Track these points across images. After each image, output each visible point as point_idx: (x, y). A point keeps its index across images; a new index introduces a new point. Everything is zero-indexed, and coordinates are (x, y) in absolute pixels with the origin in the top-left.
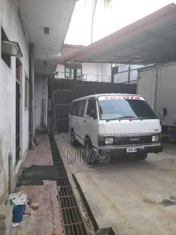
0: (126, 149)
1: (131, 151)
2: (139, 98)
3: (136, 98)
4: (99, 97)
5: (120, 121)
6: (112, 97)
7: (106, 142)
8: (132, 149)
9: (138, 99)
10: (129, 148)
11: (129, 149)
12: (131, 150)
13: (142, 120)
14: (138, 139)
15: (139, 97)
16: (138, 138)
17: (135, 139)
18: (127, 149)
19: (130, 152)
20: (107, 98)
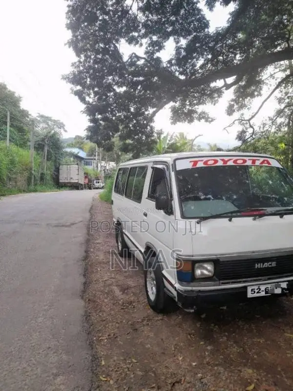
0: (246, 288)
1: (258, 293)
2: (268, 163)
3: (263, 162)
4: (177, 162)
5: (230, 220)
6: (209, 160)
7: (198, 272)
8: (260, 289)
9: (267, 165)
10: (253, 287)
11: (252, 290)
12: (256, 291)
13: (281, 217)
14: (274, 264)
15: (268, 159)
16: (274, 261)
17: (266, 265)
18: (249, 289)
19: (256, 295)
20: (195, 163)
